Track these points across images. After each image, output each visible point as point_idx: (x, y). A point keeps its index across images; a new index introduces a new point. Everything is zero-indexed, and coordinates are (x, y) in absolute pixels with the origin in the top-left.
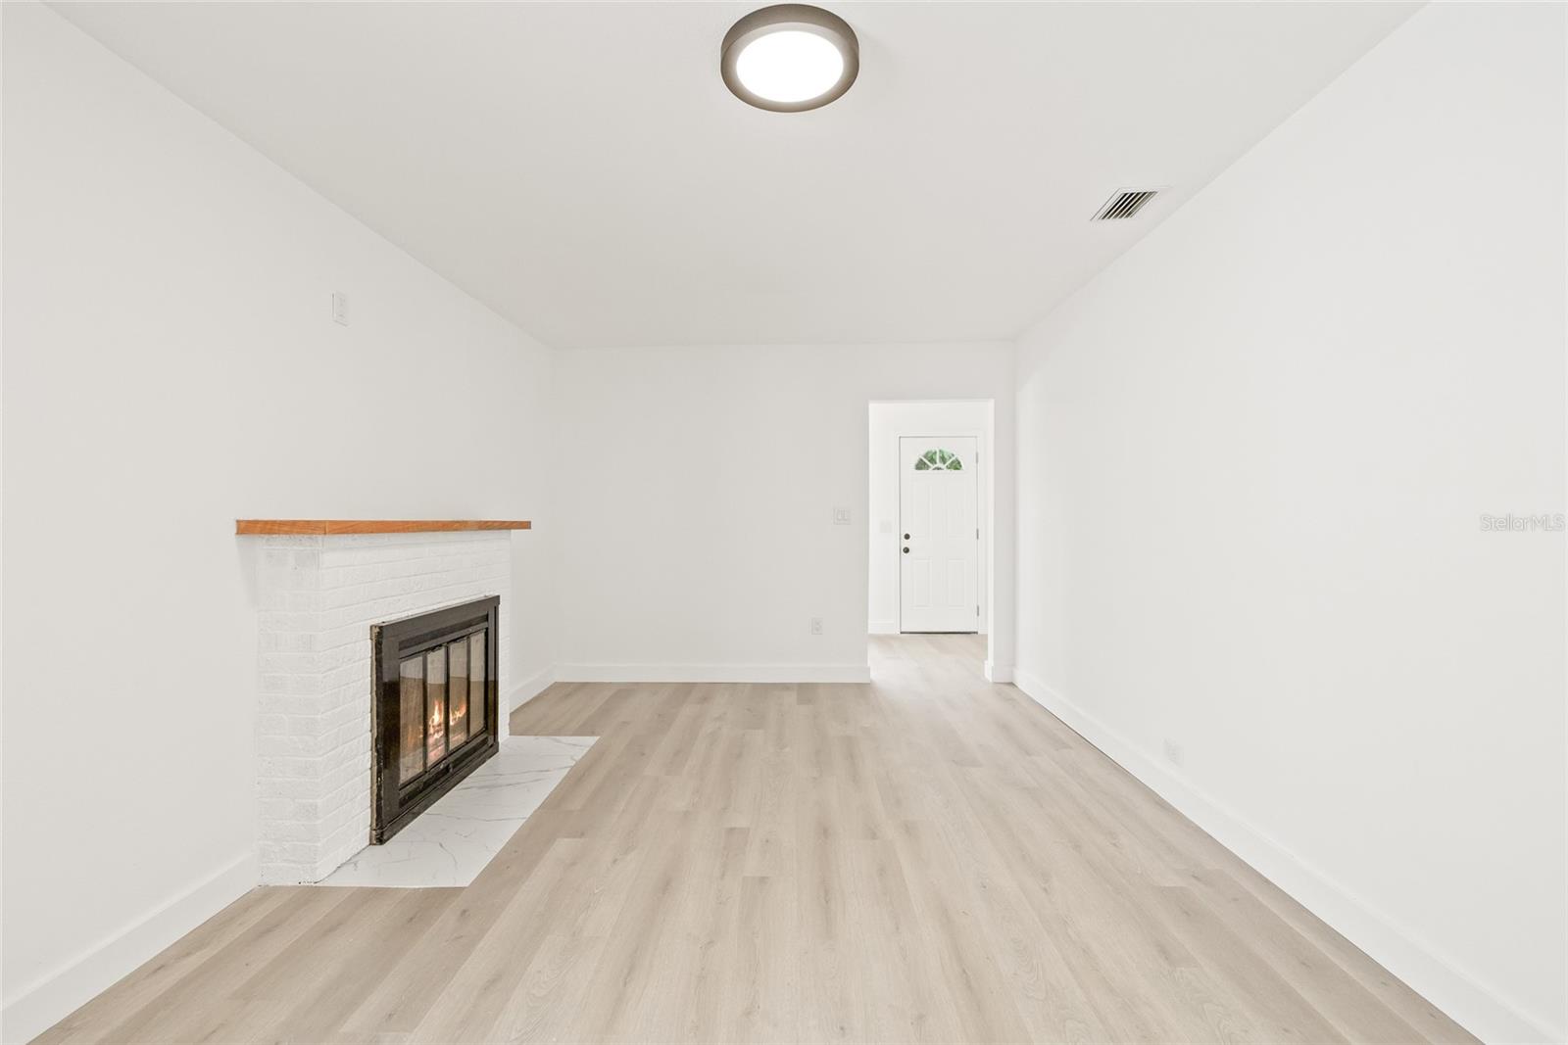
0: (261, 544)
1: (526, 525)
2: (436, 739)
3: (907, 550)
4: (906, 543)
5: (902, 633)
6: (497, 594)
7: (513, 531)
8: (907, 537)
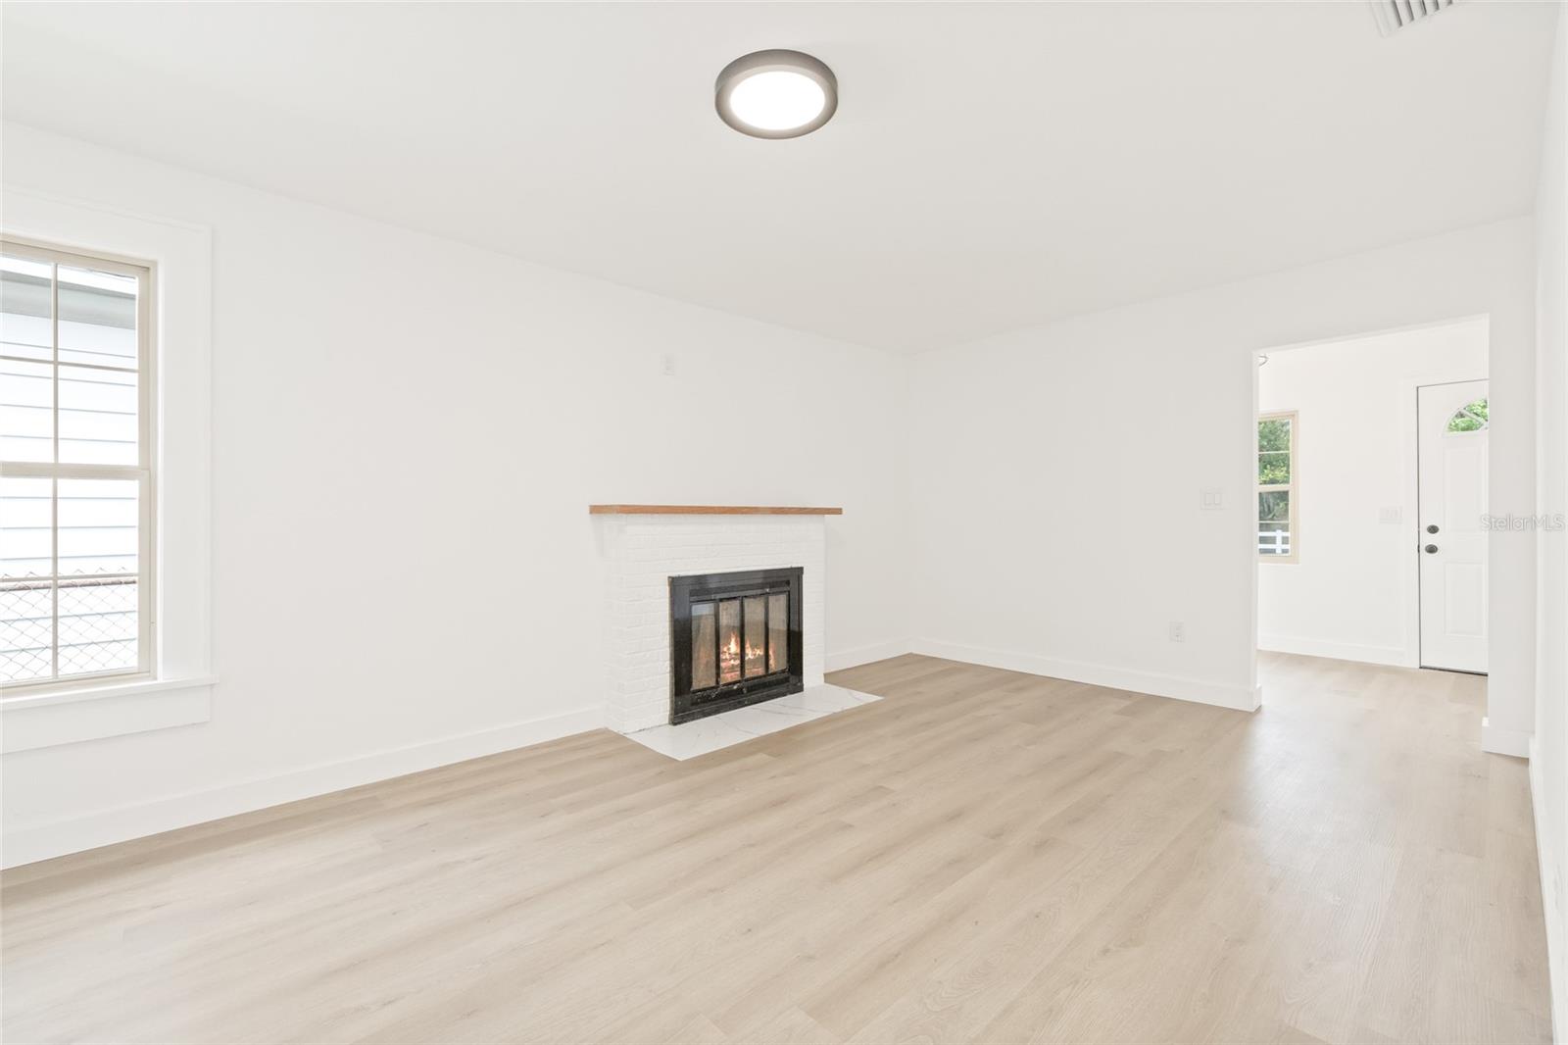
0: (610, 522)
1: (838, 511)
2: (733, 665)
3: (1432, 549)
4: (1429, 539)
5: (1421, 668)
6: (800, 566)
7: (827, 515)
8: (1433, 530)
